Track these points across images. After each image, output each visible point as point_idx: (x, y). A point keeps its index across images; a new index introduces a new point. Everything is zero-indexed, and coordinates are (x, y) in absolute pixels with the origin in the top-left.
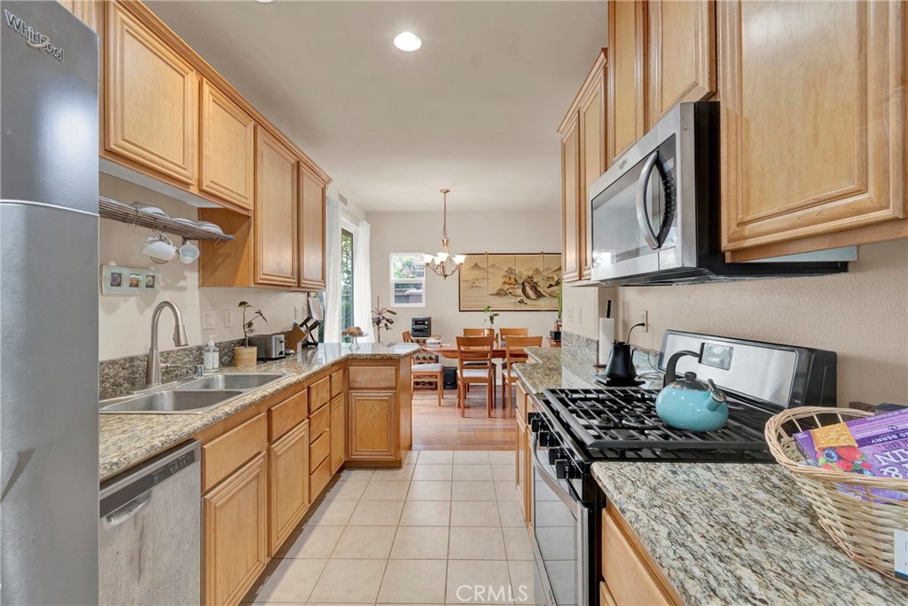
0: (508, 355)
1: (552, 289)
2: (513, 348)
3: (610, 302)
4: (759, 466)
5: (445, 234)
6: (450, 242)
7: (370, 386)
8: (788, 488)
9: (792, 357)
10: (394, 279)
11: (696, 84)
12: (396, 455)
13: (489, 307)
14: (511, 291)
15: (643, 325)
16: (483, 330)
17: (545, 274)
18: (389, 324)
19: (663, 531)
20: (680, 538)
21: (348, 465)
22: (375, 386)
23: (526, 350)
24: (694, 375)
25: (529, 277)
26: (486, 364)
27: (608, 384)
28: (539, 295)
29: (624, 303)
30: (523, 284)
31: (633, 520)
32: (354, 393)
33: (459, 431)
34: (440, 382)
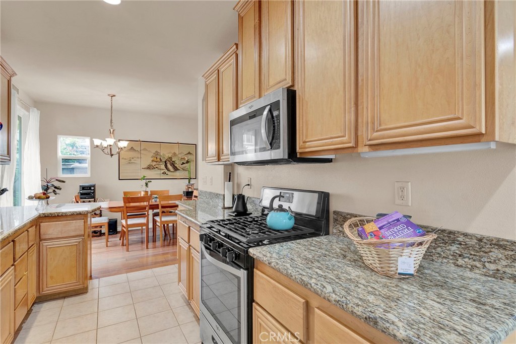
0: (160, 207)
1: (184, 165)
2: (164, 203)
3: (230, 173)
4: (308, 239)
5: (112, 126)
6: (115, 132)
7: (60, 236)
8: (319, 244)
9: (317, 195)
10: (60, 155)
11: (285, 80)
12: (83, 283)
13: (144, 177)
14: (157, 166)
15: (249, 185)
16: (140, 192)
17: (180, 156)
18: (56, 190)
19: (288, 265)
20: (295, 266)
21: (41, 299)
22: (65, 235)
23: (177, 202)
24: (282, 206)
25: (169, 158)
26: (145, 214)
27: (236, 216)
28: (176, 169)
29: (237, 174)
30: (165, 162)
31: (276, 265)
32: (45, 243)
33: (126, 260)
34: (105, 230)
